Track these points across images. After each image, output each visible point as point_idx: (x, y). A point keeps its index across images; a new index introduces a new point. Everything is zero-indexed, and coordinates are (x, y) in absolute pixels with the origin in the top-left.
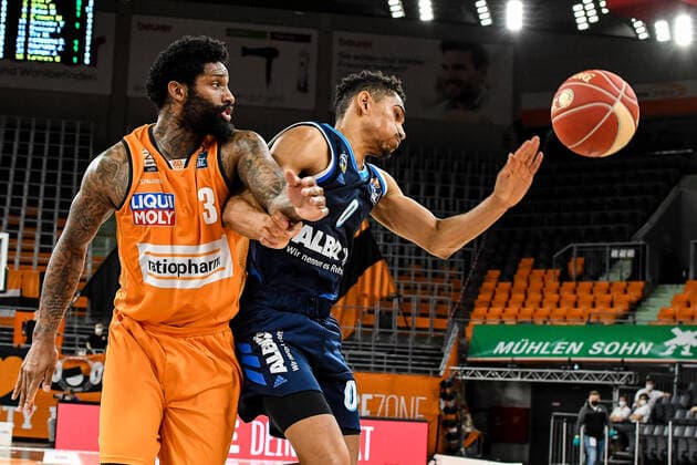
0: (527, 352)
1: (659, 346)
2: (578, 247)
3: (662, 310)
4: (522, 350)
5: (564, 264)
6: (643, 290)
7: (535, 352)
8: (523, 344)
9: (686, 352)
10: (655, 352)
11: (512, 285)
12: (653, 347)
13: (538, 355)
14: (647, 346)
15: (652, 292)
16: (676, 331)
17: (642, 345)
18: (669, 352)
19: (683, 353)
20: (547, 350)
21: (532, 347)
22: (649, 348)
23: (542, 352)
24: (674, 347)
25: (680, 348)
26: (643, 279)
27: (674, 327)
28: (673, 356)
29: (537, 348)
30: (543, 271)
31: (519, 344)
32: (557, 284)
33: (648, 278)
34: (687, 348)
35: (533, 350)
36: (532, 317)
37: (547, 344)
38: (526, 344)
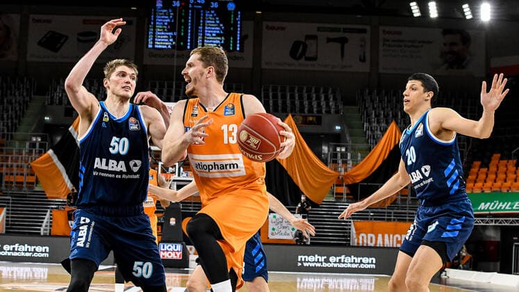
0: (498, 208)
4: (495, 207)
7: (503, 208)
8: (495, 203)
11: (488, 170)
13: (504, 210)
20: (510, 206)
21: (500, 205)
23: (507, 208)
29: (504, 206)
30: (506, 161)
31: (493, 203)
32: (515, 168)
35: (501, 207)
36: (500, 188)
37: (510, 203)
38: (497, 204)
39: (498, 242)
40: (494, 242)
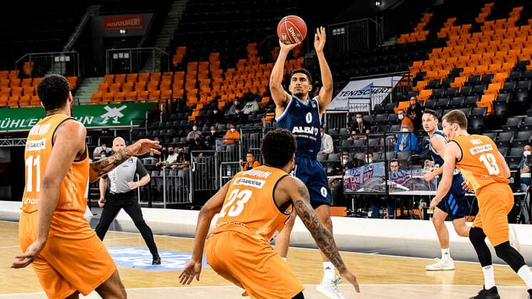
0: (11, 126)
1: (97, 119)
2: (32, 56)
3: (93, 95)
4: (7, 126)
5: (20, 67)
6: (77, 82)
7: (16, 126)
8: (7, 121)
9: (116, 121)
10: (95, 122)
12: (93, 119)
13: (18, 128)
14: (90, 118)
15: (82, 83)
16: (107, 108)
17: (87, 118)
18: (105, 122)
19: (114, 122)
20: (24, 125)
21: (13, 123)
22: (91, 120)
23: (21, 126)
24: (107, 119)
25: (111, 119)
26: (76, 75)
27: (105, 105)
28: (107, 124)
29: (17, 124)
30: (7, 72)
31: (4, 121)
33: (79, 75)
34: (116, 119)
35: (14, 125)
36: (7, 103)
37: (24, 120)
38: (9, 121)
39: (8, 163)
40: (5, 163)
